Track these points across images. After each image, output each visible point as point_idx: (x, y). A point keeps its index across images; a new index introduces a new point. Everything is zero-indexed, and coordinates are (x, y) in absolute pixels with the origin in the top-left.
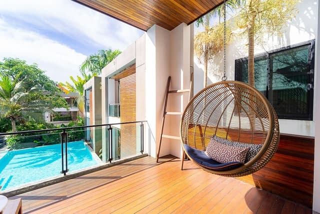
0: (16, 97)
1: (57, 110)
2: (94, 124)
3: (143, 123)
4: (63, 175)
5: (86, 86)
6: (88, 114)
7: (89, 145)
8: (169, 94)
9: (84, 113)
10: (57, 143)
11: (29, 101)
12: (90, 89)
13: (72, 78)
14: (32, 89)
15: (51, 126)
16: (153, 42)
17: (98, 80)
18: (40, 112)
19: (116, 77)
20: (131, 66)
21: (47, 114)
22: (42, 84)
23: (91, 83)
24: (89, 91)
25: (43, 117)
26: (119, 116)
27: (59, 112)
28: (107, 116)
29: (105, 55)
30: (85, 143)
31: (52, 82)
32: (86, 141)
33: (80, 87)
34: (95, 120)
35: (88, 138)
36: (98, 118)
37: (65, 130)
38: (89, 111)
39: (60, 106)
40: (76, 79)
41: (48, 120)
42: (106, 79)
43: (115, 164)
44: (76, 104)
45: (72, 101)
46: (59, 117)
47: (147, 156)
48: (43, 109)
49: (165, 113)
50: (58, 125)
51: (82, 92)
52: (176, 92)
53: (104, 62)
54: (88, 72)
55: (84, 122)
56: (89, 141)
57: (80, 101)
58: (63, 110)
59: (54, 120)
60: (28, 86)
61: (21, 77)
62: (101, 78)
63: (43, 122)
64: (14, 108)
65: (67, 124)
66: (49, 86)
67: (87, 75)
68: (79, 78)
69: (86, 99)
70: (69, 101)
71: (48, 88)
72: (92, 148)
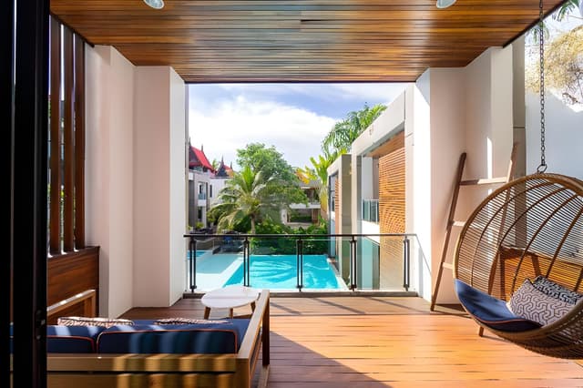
0: (256, 190)
1: (294, 206)
2: (340, 233)
3: (409, 238)
4: (297, 290)
5: (330, 171)
6: (333, 214)
7: (333, 263)
8: (461, 187)
9: (328, 213)
10: (293, 253)
11: (266, 194)
12: (336, 174)
13: (312, 159)
14: (271, 179)
15: (288, 230)
16: (425, 98)
17: (347, 159)
18: (278, 209)
19: (374, 153)
20: (397, 134)
21: (284, 213)
22: (279, 171)
23: (337, 165)
24: (335, 178)
25: (279, 215)
26: (378, 220)
27: (297, 210)
28: (359, 219)
29: (357, 119)
30: (329, 260)
31: (290, 168)
32: (330, 257)
33: (323, 171)
34: (343, 225)
35: (332, 254)
36: (347, 222)
37: (302, 236)
38: (333, 210)
39: (298, 201)
40: (318, 161)
41: (284, 220)
42: (359, 158)
43: (359, 295)
44: (317, 197)
45: (312, 194)
46: (297, 217)
47: (417, 296)
48: (279, 205)
49: (450, 223)
50: (295, 227)
51: (324, 179)
52: (474, 182)
53: (356, 130)
54: (332, 149)
55: (328, 227)
56: (334, 258)
57: (323, 192)
58: (301, 206)
59: (291, 221)
60: (266, 175)
61: (261, 165)
62: (350, 155)
63: (279, 222)
64: (254, 204)
65: (306, 226)
66: (286, 173)
67: (332, 153)
68: (321, 158)
69: (330, 192)
70: (308, 192)
71: (286, 177)
72: (338, 269)
